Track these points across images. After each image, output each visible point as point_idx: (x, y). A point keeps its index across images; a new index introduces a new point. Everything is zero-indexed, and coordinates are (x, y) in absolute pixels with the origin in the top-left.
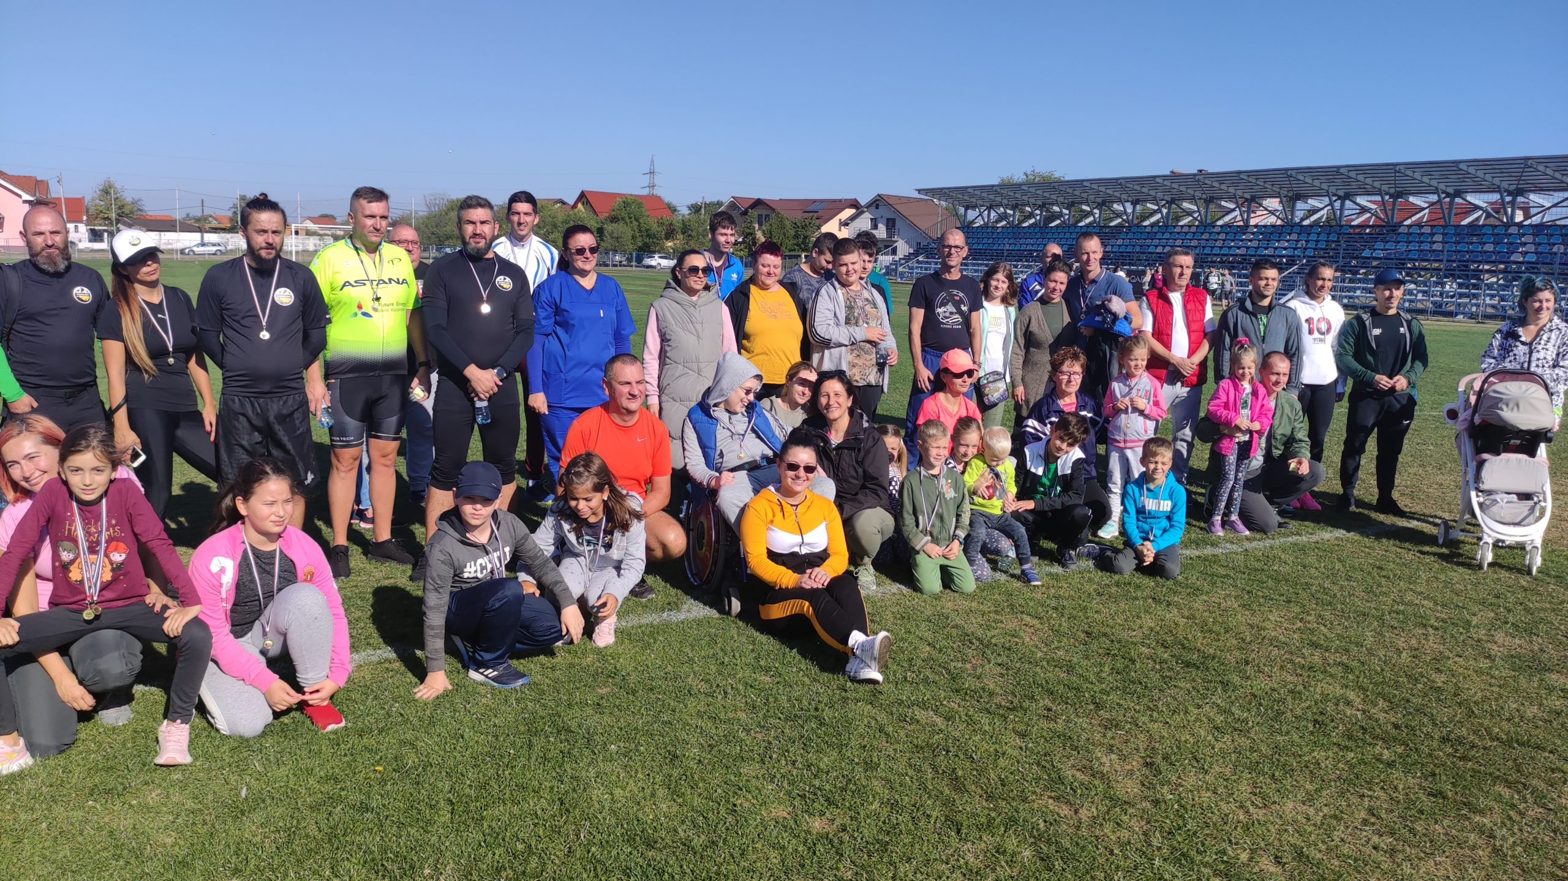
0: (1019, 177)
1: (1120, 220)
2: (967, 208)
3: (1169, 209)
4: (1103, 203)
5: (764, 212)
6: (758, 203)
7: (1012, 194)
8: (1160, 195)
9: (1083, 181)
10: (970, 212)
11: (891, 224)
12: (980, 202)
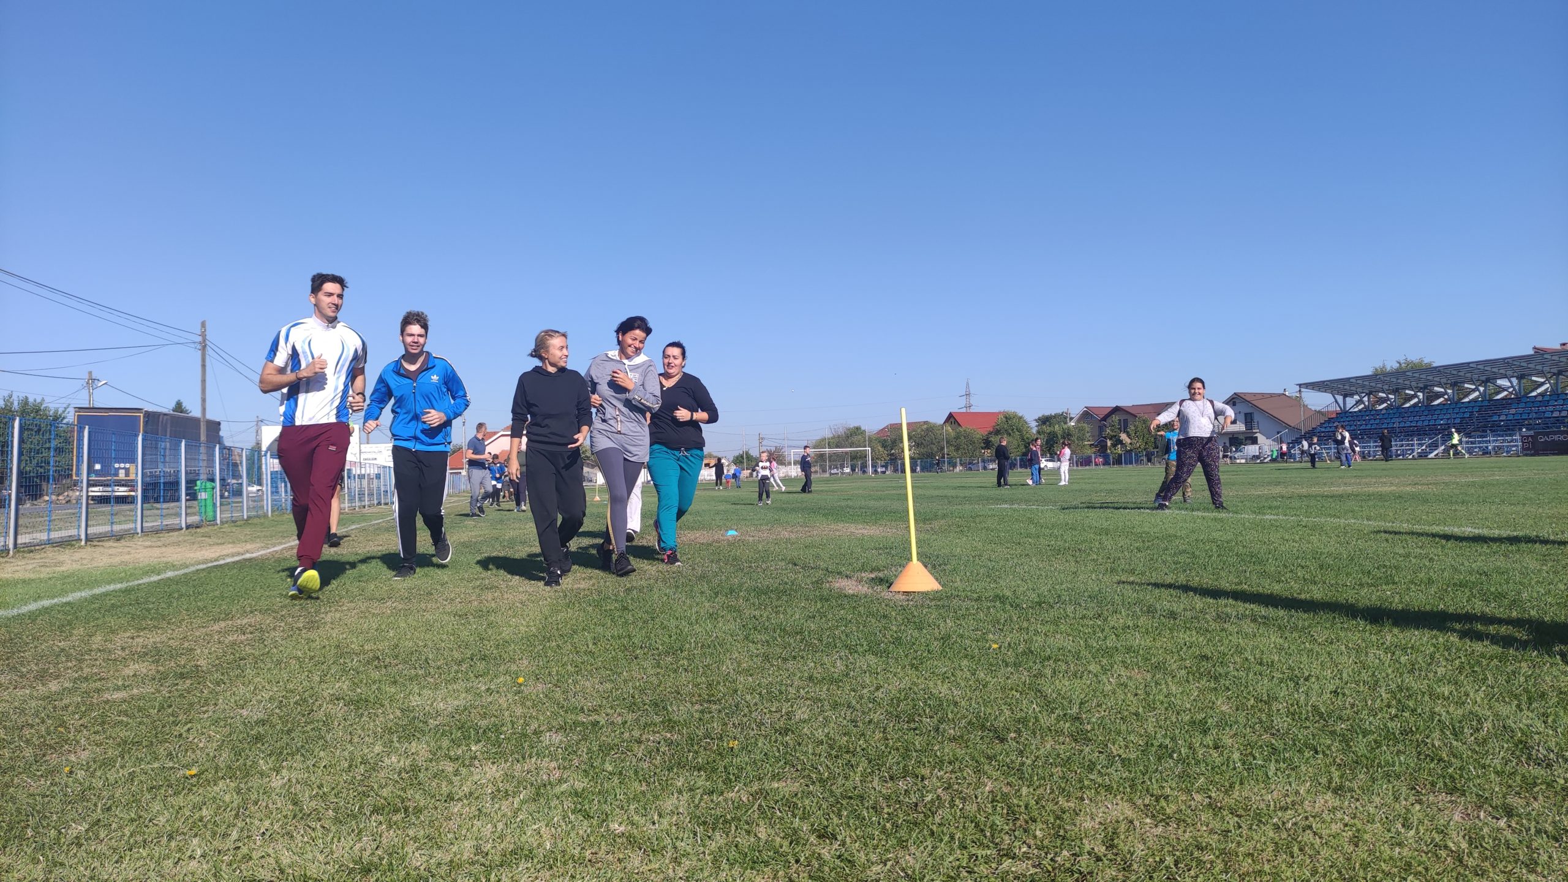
0: (1391, 365)
1: (1505, 393)
2: (1345, 396)
3: (1557, 380)
4: (1488, 380)
5: (1123, 417)
6: (1117, 410)
7: (1395, 380)
8: (1547, 369)
9: (1469, 363)
10: (1348, 399)
11: (1249, 419)
12: (1359, 390)
